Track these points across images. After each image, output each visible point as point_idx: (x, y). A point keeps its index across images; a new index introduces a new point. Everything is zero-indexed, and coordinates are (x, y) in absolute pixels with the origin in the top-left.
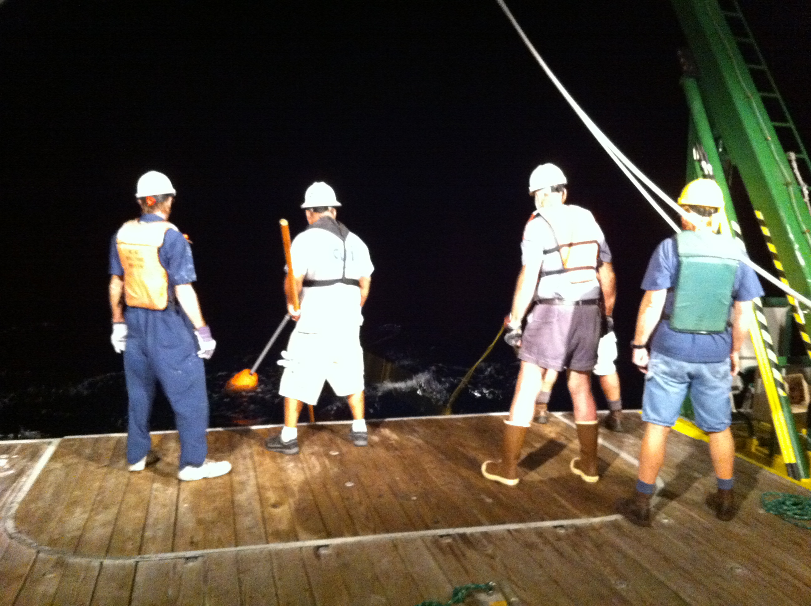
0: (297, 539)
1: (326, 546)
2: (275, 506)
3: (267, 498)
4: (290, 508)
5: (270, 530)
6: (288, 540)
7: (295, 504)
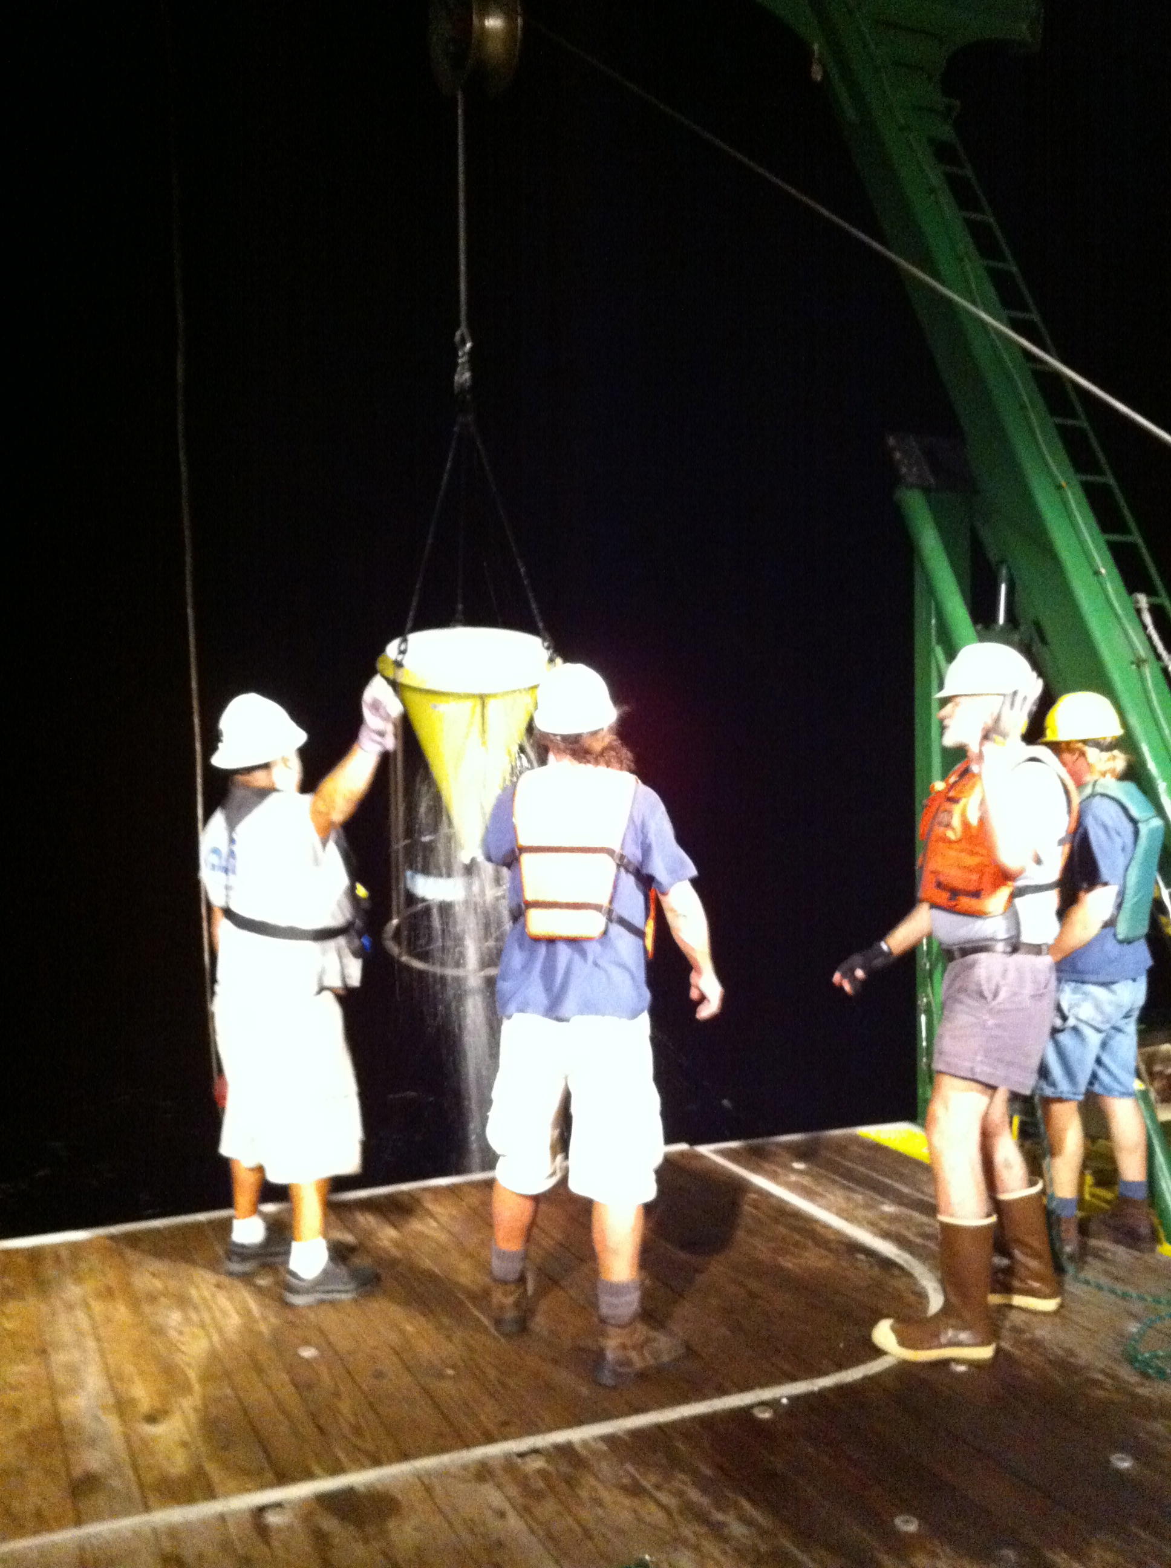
0: (210, 1494)
1: (278, 1505)
2: (152, 1418)
3: (133, 1402)
4: (186, 1422)
5: (149, 1478)
6: (193, 1499)
7: (196, 1409)
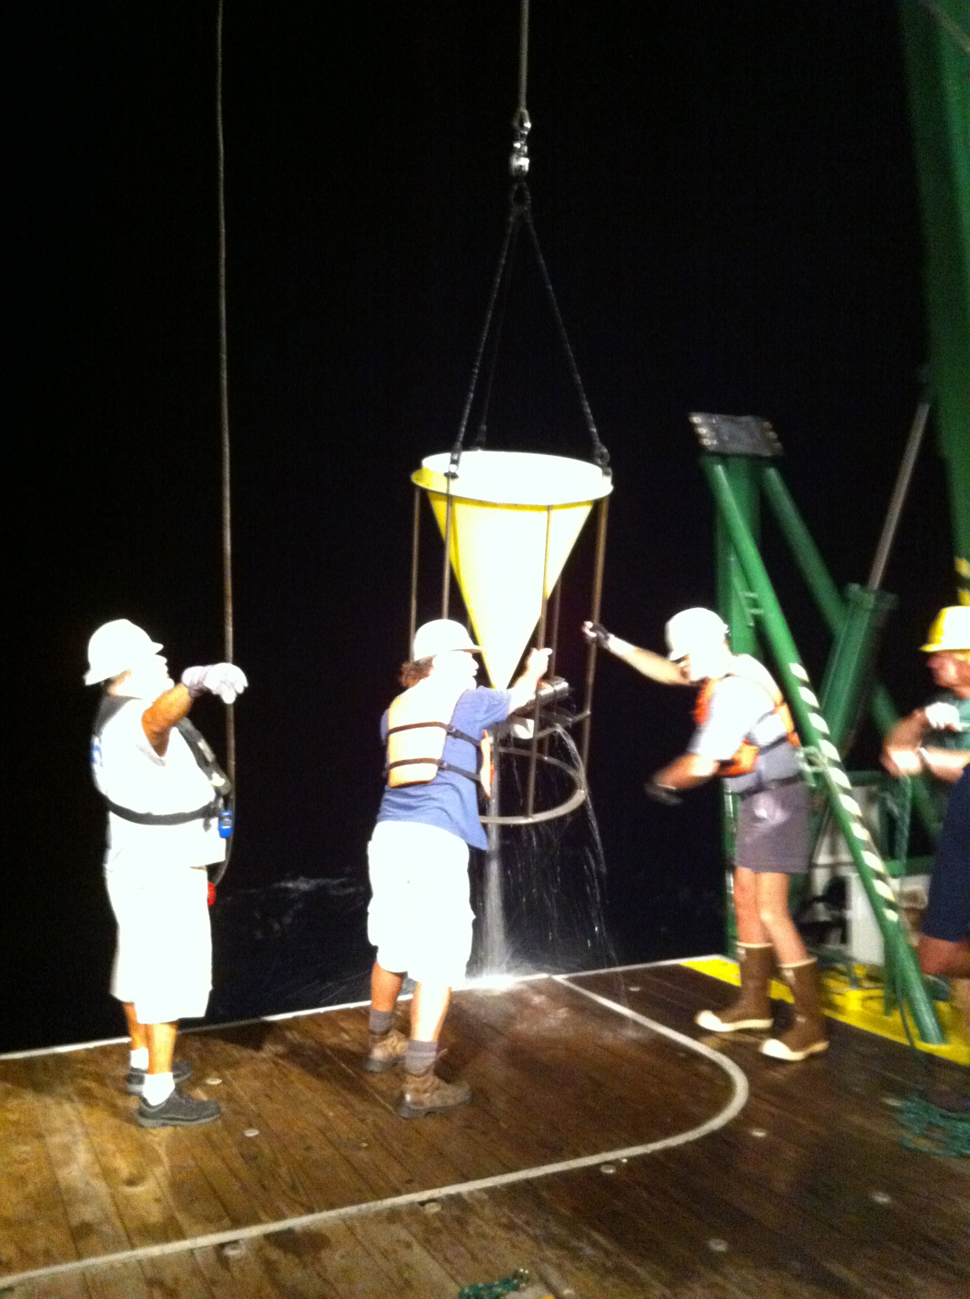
1: (234, 1243)
2: (131, 1182)
3: (115, 1171)
4: (159, 1184)
5: (132, 1225)
6: (167, 1239)
7: (165, 1175)
